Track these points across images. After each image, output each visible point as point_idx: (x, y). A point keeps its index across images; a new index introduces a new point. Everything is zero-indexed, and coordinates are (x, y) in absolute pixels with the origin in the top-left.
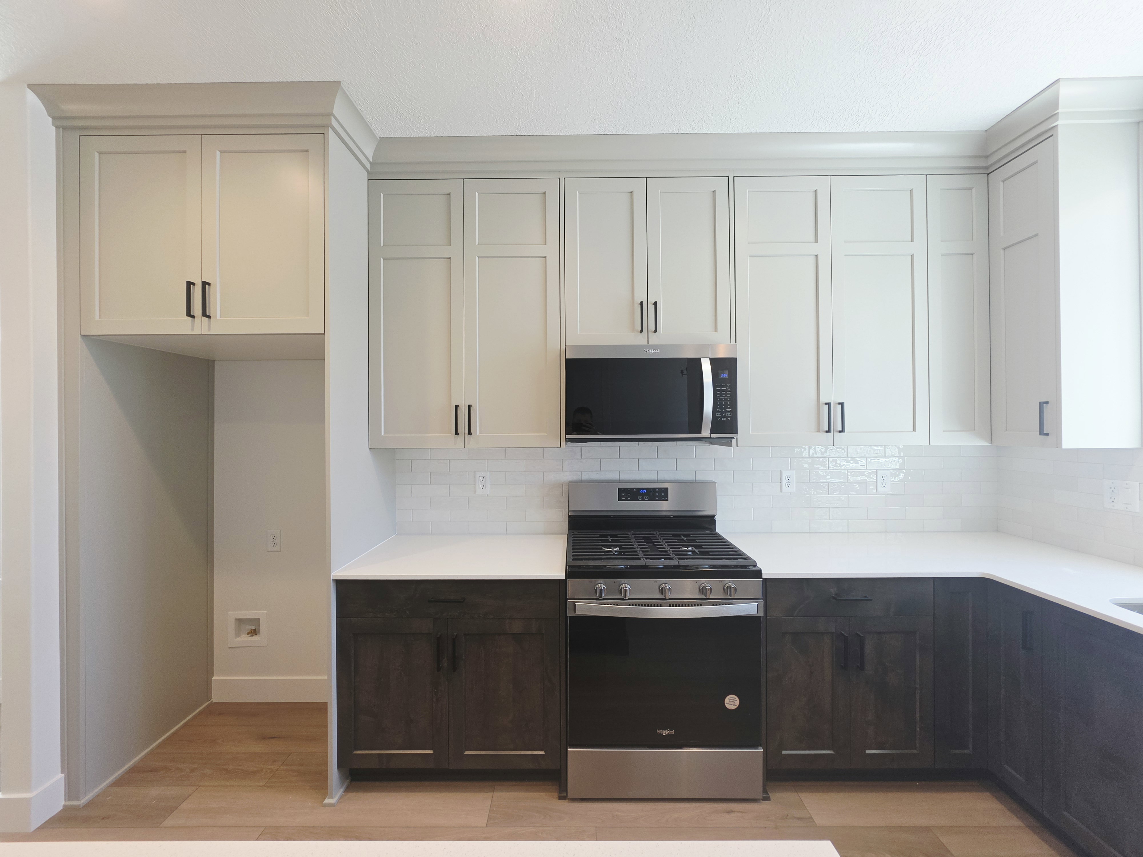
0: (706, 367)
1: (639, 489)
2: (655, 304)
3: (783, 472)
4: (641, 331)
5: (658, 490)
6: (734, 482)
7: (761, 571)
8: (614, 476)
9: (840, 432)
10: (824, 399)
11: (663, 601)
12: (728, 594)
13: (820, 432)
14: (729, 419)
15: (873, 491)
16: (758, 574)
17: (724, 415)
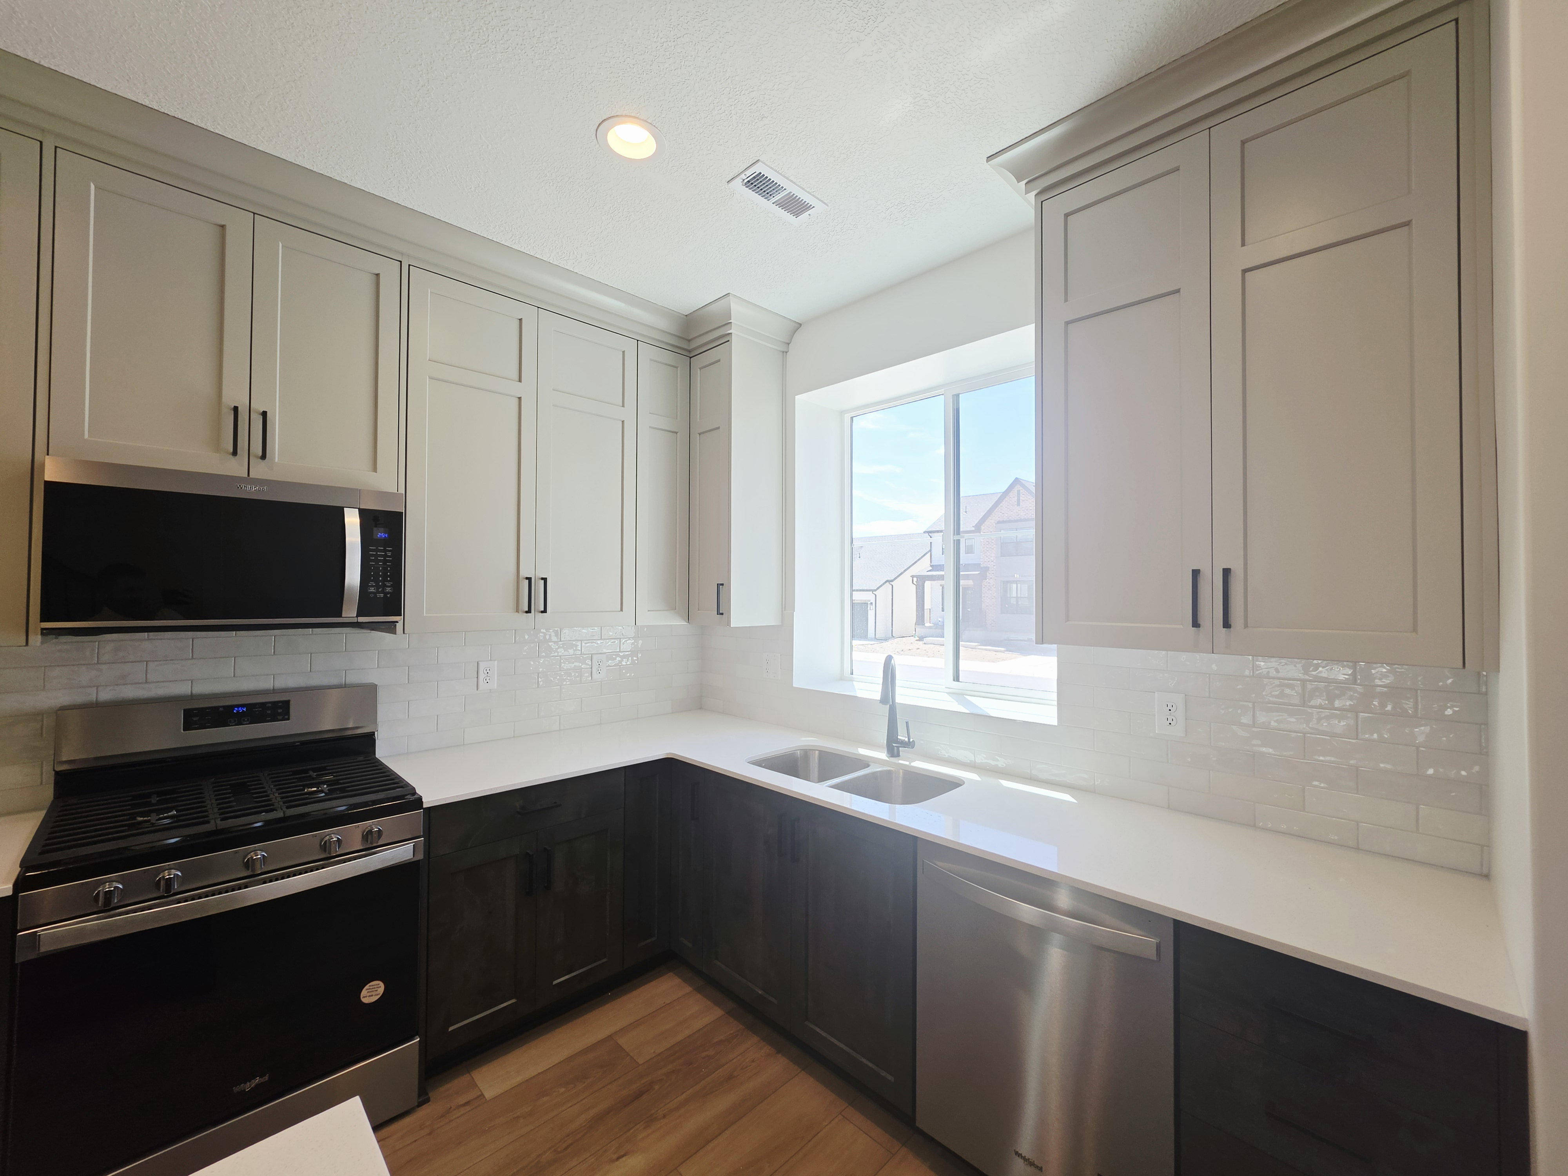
0: (352, 521)
1: (233, 707)
2: (264, 414)
3: (481, 664)
4: (235, 453)
5: (270, 705)
6: (408, 682)
7: (422, 799)
8: (182, 689)
9: (542, 612)
10: (524, 573)
11: (253, 876)
12: (368, 842)
13: (518, 613)
14: (389, 596)
15: (588, 679)
16: (418, 802)
17: (380, 590)
